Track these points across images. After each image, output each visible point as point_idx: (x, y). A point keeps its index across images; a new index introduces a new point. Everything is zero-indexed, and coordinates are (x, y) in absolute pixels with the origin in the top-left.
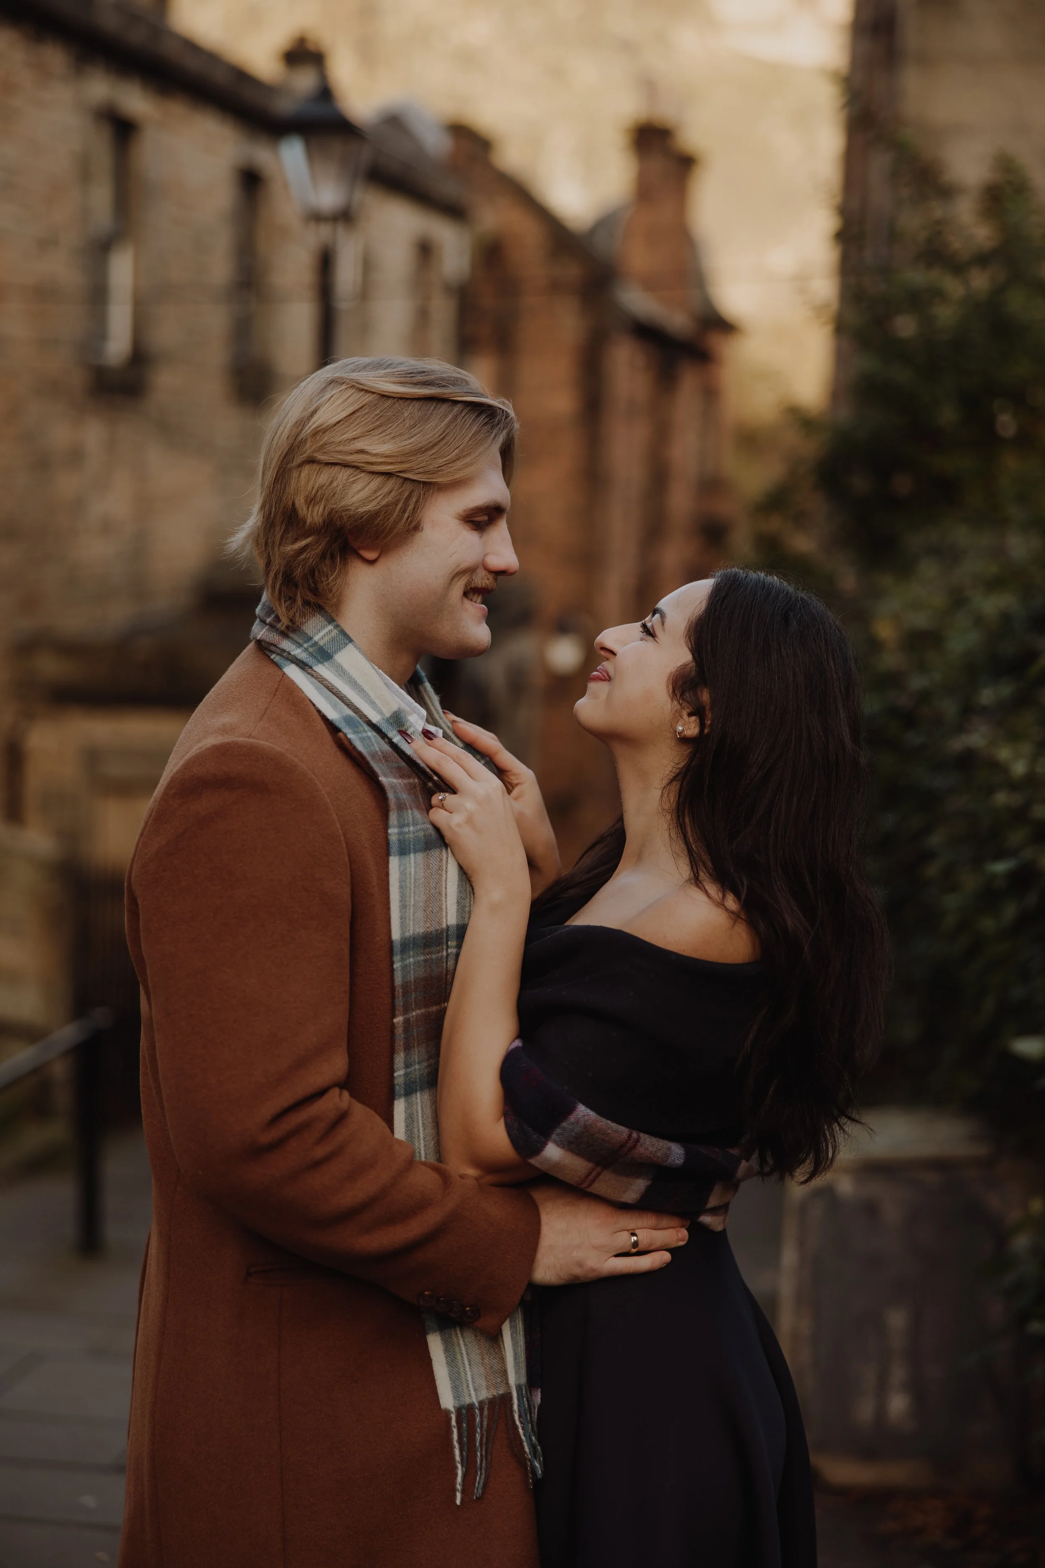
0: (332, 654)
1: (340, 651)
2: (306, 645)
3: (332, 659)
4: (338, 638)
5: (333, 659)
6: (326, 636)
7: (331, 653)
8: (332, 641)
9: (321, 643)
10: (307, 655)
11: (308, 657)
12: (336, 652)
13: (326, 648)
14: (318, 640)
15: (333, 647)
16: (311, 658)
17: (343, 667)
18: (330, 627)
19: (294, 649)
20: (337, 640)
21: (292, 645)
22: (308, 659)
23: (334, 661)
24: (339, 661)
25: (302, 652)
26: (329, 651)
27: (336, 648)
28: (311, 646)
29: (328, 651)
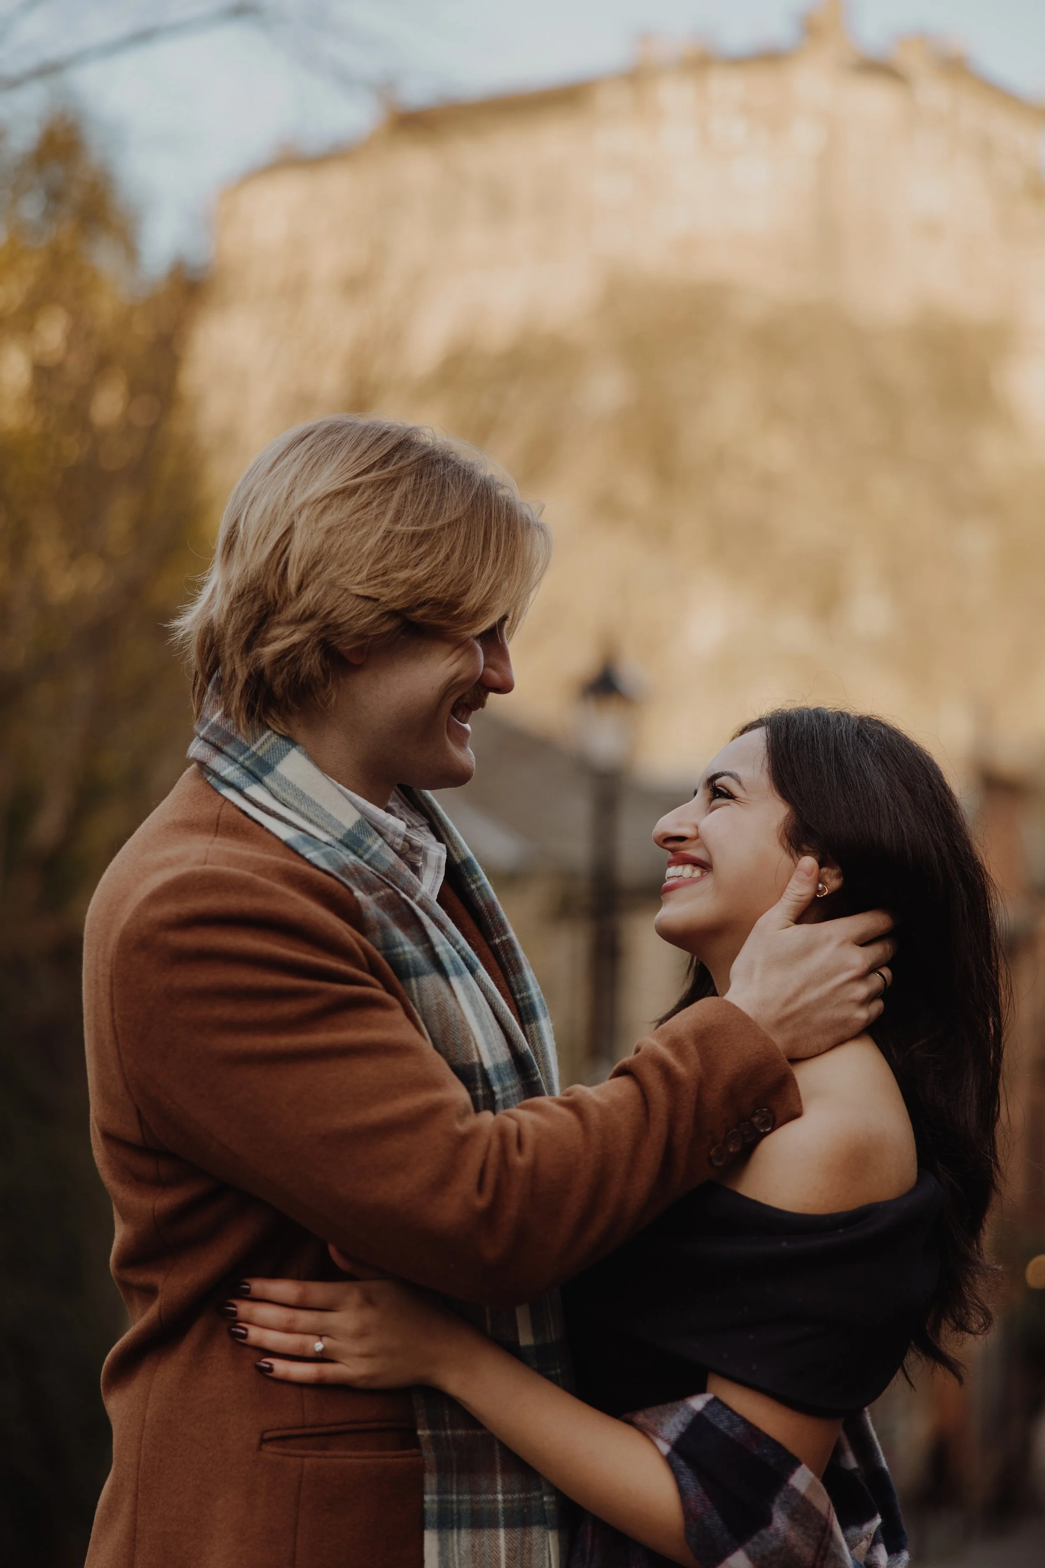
0: (273, 765)
1: (282, 759)
2: (241, 759)
3: (273, 770)
4: (279, 745)
5: (275, 772)
6: (265, 744)
7: (273, 763)
8: (273, 749)
9: (260, 753)
10: (240, 774)
11: (241, 775)
12: (277, 763)
13: (266, 758)
14: (257, 750)
15: (273, 756)
16: (244, 777)
17: (287, 779)
18: (268, 733)
19: (225, 767)
20: (278, 746)
21: (224, 763)
22: (241, 779)
23: (276, 772)
24: (282, 773)
25: (234, 770)
26: (270, 762)
27: (277, 756)
28: (247, 759)
29: (268, 763)
